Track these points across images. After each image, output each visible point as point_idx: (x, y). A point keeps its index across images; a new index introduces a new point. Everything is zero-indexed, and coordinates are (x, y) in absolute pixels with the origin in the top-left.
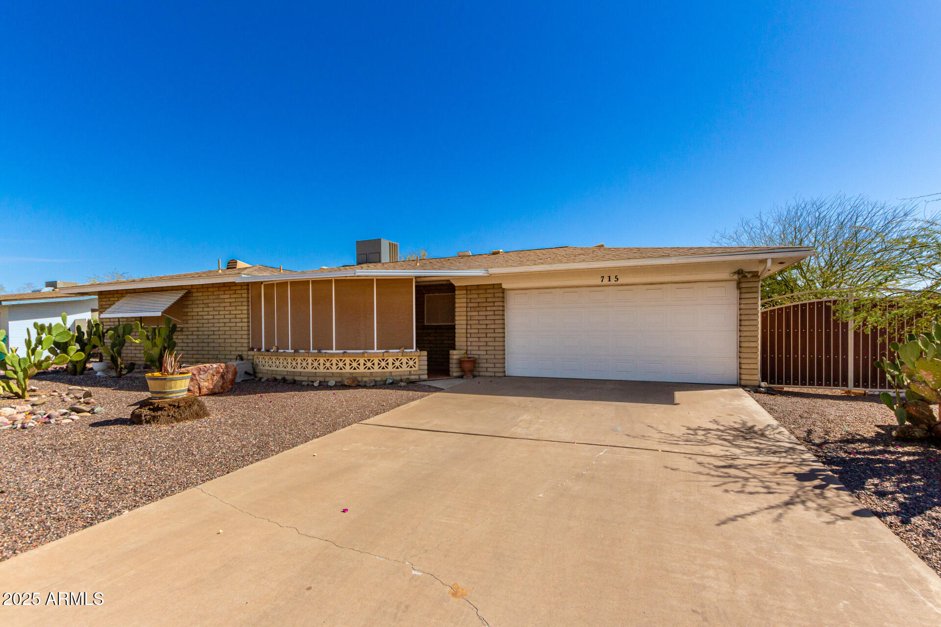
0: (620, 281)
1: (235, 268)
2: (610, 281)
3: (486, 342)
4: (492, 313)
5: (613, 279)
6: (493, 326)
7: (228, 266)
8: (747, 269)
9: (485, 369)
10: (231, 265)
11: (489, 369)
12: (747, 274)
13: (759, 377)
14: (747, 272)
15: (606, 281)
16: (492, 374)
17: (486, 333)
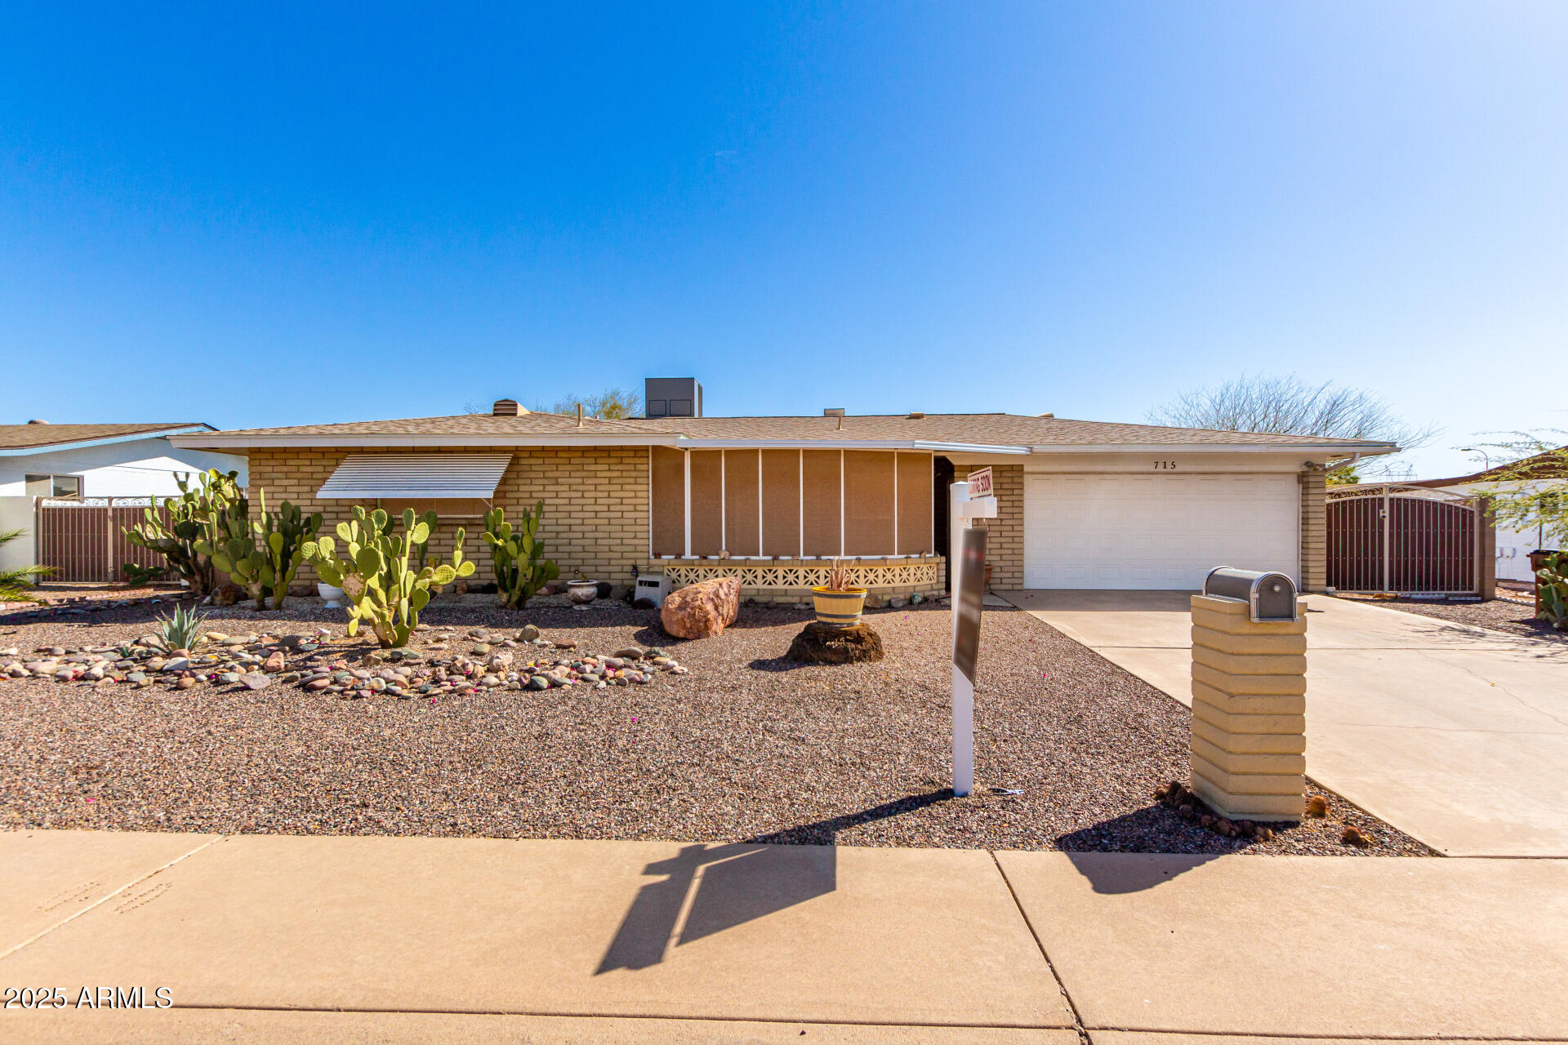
0: (1178, 468)
1: (515, 415)
2: (1165, 467)
3: (1001, 543)
4: (1010, 504)
5: (1169, 466)
6: (1010, 522)
7: (495, 410)
8: (1315, 461)
9: (998, 581)
10: (505, 409)
11: (1004, 581)
12: (1318, 467)
13: (1324, 582)
14: (1318, 465)
15: (1160, 468)
16: (1010, 587)
17: (1001, 532)
